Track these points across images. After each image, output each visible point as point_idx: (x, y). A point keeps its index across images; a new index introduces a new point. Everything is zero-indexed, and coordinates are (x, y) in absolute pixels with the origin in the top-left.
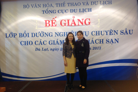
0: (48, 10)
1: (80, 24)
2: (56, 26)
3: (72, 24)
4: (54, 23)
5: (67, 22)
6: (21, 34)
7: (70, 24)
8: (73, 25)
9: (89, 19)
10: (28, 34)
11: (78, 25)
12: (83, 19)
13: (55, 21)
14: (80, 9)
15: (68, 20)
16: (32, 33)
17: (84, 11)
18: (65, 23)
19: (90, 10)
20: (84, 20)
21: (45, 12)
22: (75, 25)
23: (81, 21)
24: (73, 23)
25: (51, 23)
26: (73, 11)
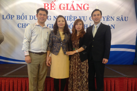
1: (79, 9)
2: (55, 9)
3: (71, 9)
4: (53, 7)
5: (66, 6)
6: (18, 16)
9: (88, 5)
10: (26, 16)
11: (77, 10)
12: (81, 4)
13: (55, 4)
15: (67, 5)
16: (30, 16)
18: (64, 7)
20: (83, 5)
22: (74, 9)
23: (80, 5)
24: (72, 7)
25: (49, 6)
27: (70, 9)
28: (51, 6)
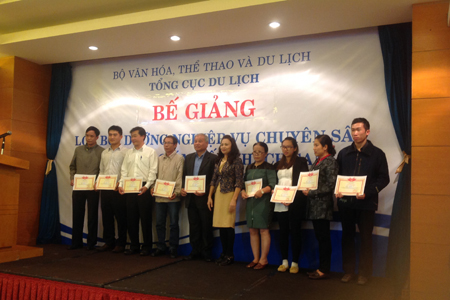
0: (162, 82)
1: (230, 113)
2: (175, 118)
4: (173, 112)
5: (200, 108)
6: (104, 138)
7: (207, 114)
8: (214, 115)
9: (253, 102)
11: (226, 116)
12: (237, 102)
13: (176, 106)
14: (231, 78)
15: (204, 106)
16: (126, 137)
17: (241, 80)
18: (196, 110)
19: (255, 78)
20: (239, 105)
21: (154, 87)
22: (219, 116)
23: (234, 105)
24: (214, 111)
25: (165, 112)
26: (215, 82)
27: (210, 117)
28: (169, 112)
